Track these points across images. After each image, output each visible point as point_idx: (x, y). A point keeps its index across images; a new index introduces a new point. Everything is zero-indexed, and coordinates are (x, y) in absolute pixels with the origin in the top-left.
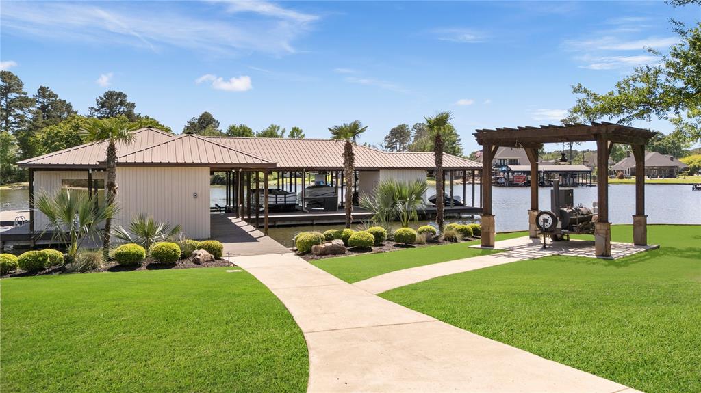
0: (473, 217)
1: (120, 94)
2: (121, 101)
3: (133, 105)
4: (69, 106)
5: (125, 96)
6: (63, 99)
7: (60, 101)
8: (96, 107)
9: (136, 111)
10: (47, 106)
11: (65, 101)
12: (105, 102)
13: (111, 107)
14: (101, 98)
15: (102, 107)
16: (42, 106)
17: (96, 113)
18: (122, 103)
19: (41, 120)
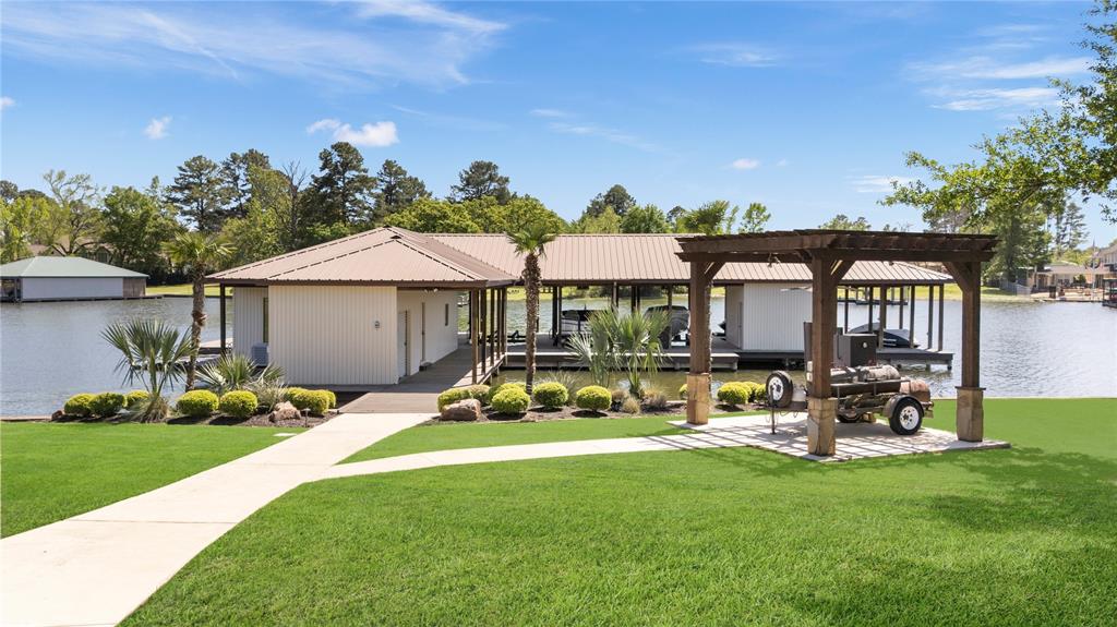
0: (928, 369)
1: (489, 166)
2: (491, 175)
3: (507, 180)
4: (422, 185)
5: (495, 167)
6: (414, 177)
7: (411, 179)
8: (460, 185)
9: (511, 188)
10: (394, 187)
11: (416, 179)
12: (470, 177)
13: (477, 184)
14: (467, 173)
15: (468, 184)
16: (388, 187)
17: (460, 193)
18: (491, 179)
19: (384, 206)
